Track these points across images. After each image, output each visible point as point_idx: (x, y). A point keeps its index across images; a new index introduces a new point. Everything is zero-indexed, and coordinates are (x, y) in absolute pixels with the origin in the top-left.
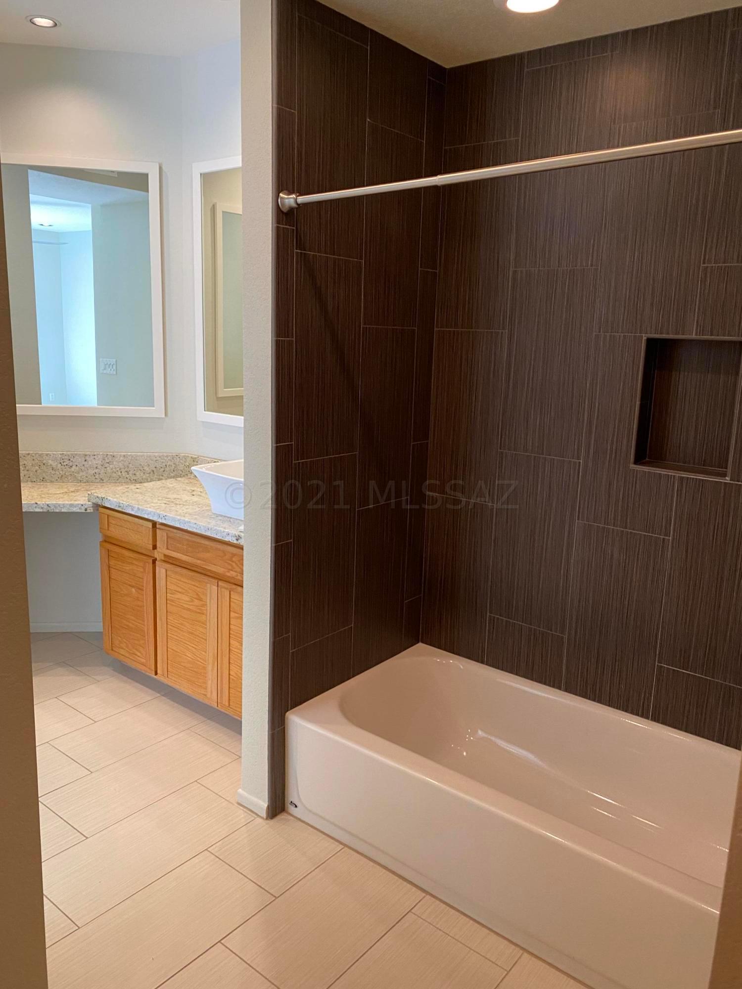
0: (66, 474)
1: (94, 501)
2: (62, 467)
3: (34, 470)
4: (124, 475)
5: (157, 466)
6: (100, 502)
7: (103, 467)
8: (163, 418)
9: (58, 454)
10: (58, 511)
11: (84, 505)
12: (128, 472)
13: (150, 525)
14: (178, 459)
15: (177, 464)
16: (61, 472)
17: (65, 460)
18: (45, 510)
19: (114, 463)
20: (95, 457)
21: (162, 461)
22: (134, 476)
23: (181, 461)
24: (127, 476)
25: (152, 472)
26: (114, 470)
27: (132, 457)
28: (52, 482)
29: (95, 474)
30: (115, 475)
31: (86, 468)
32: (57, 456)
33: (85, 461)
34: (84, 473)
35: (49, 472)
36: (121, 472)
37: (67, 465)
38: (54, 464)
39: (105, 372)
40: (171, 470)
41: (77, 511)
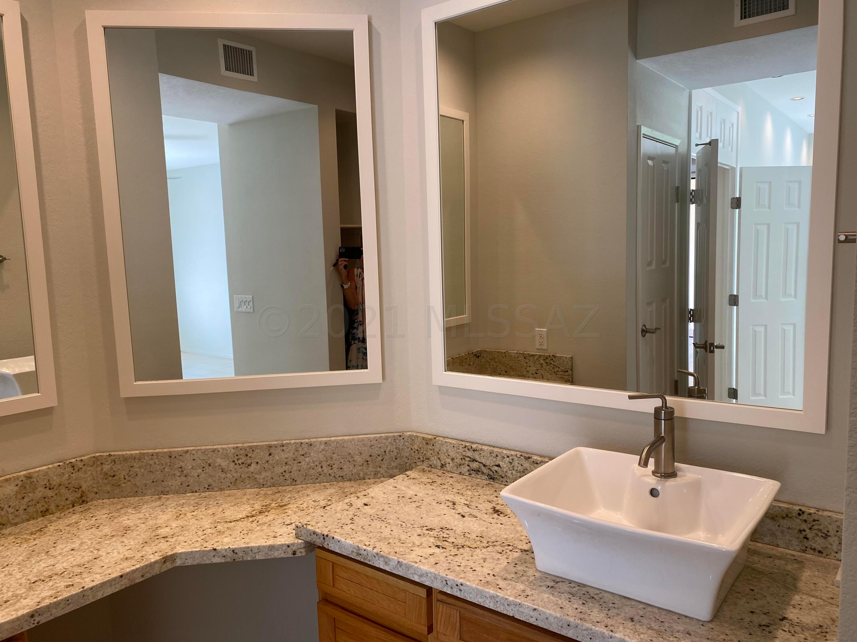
0: (243, 476)
1: (309, 539)
2: (236, 466)
3: (196, 475)
4: (325, 471)
5: (373, 454)
6: (319, 542)
7: (296, 462)
8: (380, 384)
9: (229, 448)
10: (249, 559)
11: (291, 546)
12: (331, 466)
13: (423, 593)
14: (402, 441)
15: (401, 447)
16: (235, 475)
17: (240, 457)
18: (228, 560)
19: (312, 454)
20: (284, 448)
21: (379, 446)
22: (341, 470)
23: (406, 444)
24: (331, 472)
25: (366, 463)
26: (312, 465)
27: (338, 442)
28: (221, 490)
29: (284, 474)
30: (313, 471)
31: (272, 464)
32: (228, 452)
33: (270, 455)
34: (268, 474)
35: (217, 475)
36: (322, 467)
37: (243, 463)
38: (224, 464)
39: (240, 310)
40: (392, 457)
41: (280, 556)
